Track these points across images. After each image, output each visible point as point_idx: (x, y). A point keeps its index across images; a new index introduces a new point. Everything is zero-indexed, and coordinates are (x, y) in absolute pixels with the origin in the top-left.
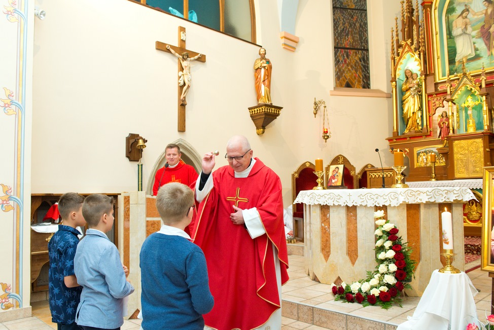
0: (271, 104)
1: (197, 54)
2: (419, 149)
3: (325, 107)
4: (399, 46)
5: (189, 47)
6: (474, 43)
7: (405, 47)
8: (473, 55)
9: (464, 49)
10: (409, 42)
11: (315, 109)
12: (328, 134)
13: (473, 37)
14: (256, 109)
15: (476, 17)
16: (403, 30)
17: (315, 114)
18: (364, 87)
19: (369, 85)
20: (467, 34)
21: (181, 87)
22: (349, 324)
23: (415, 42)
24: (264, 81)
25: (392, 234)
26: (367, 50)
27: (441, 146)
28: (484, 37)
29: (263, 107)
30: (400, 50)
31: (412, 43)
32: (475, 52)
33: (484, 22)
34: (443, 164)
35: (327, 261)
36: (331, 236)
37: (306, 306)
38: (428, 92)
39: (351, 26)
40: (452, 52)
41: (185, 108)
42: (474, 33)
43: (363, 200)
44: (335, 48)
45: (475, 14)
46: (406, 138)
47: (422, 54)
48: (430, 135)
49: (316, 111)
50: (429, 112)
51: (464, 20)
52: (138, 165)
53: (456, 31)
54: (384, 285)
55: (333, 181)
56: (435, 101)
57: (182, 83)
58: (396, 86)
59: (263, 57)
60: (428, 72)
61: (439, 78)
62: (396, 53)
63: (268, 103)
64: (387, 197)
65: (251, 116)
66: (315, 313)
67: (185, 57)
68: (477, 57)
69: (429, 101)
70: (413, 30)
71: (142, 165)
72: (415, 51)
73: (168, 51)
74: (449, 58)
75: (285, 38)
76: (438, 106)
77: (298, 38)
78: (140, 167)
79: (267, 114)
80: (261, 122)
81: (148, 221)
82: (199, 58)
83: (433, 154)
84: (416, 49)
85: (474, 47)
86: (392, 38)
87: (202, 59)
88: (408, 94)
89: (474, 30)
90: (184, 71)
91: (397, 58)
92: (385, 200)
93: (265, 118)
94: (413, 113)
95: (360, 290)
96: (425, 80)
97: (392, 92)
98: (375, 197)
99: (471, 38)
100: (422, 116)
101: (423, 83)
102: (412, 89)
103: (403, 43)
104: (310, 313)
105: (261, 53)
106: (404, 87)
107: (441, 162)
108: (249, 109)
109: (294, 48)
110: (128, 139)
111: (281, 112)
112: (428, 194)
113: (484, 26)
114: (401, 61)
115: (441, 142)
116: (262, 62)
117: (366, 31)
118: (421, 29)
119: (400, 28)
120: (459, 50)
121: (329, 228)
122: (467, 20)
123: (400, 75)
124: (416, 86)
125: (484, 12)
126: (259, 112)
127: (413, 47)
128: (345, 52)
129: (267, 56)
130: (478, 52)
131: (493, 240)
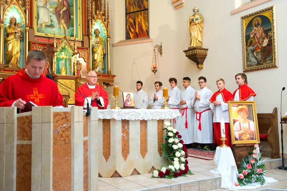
6: (51, 16)
8: (50, 24)
9: (44, 17)
13: (50, 12)
20: (46, 8)
22: (200, 186)
28: (56, 15)
32: (51, 23)
33: (57, 6)
35: (125, 161)
42: (51, 10)
43: (153, 116)
53: (39, 3)
55: (128, 103)
61: (36, 32)
68: (52, 26)
69: (32, 47)
85: (51, 19)
89: (51, 7)
91: (6, 5)
99: (49, 12)
101: (27, 33)
130: (53, 23)
131: (235, 131)
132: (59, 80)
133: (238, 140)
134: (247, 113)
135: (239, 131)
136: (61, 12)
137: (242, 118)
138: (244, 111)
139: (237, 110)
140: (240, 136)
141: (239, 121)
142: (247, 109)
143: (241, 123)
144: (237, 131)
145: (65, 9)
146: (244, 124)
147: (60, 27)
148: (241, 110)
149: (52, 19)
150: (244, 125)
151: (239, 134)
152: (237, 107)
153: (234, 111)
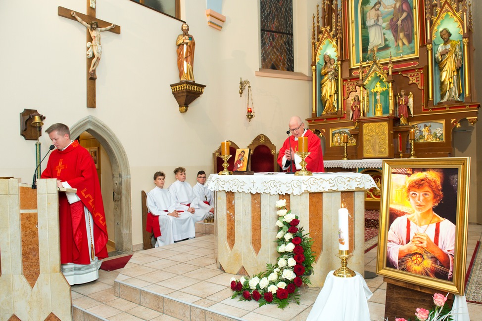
0: (194, 82)
1: (110, 24)
2: (334, 130)
3: (249, 87)
4: (320, 32)
5: (99, 16)
6: (384, 34)
7: (324, 34)
8: (383, 45)
9: (375, 39)
10: (328, 28)
11: (241, 89)
12: (252, 114)
13: (384, 28)
14: (178, 87)
15: (386, 10)
16: (323, 17)
17: (241, 94)
18: (288, 70)
19: (293, 68)
20: (378, 25)
21: (90, 60)
23: (334, 29)
24: (186, 58)
25: (293, 226)
26: (292, 35)
27: (353, 128)
28: (392, 29)
29: (185, 85)
30: (320, 36)
31: (331, 30)
32: (385, 43)
33: (393, 15)
34: (354, 144)
35: (231, 250)
36: (236, 224)
37: (198, 308)
38: (344, 77)
39: (277, 10)
40: (366, 41)
41: (95, 83)
42: (384, 25)
43: (266, 187)
44: (262, 30)
45: (385, 7)
46: (323, 119)
47: (339, 40)
48: (344, 117)
49: (242, 91)
50: (344, 96)
51: (376, 12)
52: (36, 145)
53: (370, 22)
54: (283, 281)
55: (239, 166)
56: (350, 86)
57: (91, 55)
58: (316, 70)
59: (185, 32)
60: (344, 58)
61: (354, 64)
62: (316, 39)
63: (190, 80)
64: (290, 185)
65: (173, 94)
66: (207, 316)
67: (93, 26)
68: (386, 47)
69: (343, 85)
70: (332, 18)
71: (40, 144)
72: (333, 38)
73: (75, 19)
74: (362, 47)
75: (211, 16)
76: (351, 90)
77: (225, 17)
78: (38, 146)
79: (188, 92)
80: (183, 100)
81: (22, 214)
82: (112, 28)
83: (346, 134)
84: (334, 36)
85: (384, 37)
86: (314, 24)
87: (116, 30)
88: (326, 78)
90: (93, 42)
91: (317, 43)
92: (288, 188)
93: (187, 96)
94: (330, 96)
95: (258, 286)
96: (341, 65)
97: (313, 75)
98: (278, 185)
99: (382, 29)
100: (338, 99)
101: (340, 68)
102: (329, 74)
103: (323, 29)
104: (202, 316)
105: (184, 28)
106: (323, 71)
107: (353, 142)
108: (172, 86)
109: (221, 27)
110: (22, 115)
111: (204, 90)
112: (331, 181)
113: (393, 19)
114: (321, 46)
115: (353, 124)
116: (184, 38)
117: (292, 16)
118: (339, 17)
119: (321, 15)
120: (371, 40)
121: (234, 215)
122: (379, 12)
123: (319, 59)
124: (333, 71)
125: (393, 6)
126: (180, 89)
127: (331, 34)
128: (271, 35)
129: (189, 33)
130: (387, 43)
131: (390, 241)
132: (366, 124)
133: (395, 268)
134: (436, 196)
135: (403, 244)
136: (399, 23)
137: (419, 209)
138: (427, 189)
139: (407, 185)
140: (404, 257)
141: (409, 217)
142: (439, 182)
143: (412, 223)
144: (398, 242)
145: (405, 15)
146: (420, 225)
147: (398, 45)
148: (418, 185)
149: (386, 37)
150: (421, 230)
151: (401, 252)
152: (409, 175)
153: (398, 186)
